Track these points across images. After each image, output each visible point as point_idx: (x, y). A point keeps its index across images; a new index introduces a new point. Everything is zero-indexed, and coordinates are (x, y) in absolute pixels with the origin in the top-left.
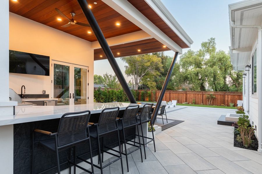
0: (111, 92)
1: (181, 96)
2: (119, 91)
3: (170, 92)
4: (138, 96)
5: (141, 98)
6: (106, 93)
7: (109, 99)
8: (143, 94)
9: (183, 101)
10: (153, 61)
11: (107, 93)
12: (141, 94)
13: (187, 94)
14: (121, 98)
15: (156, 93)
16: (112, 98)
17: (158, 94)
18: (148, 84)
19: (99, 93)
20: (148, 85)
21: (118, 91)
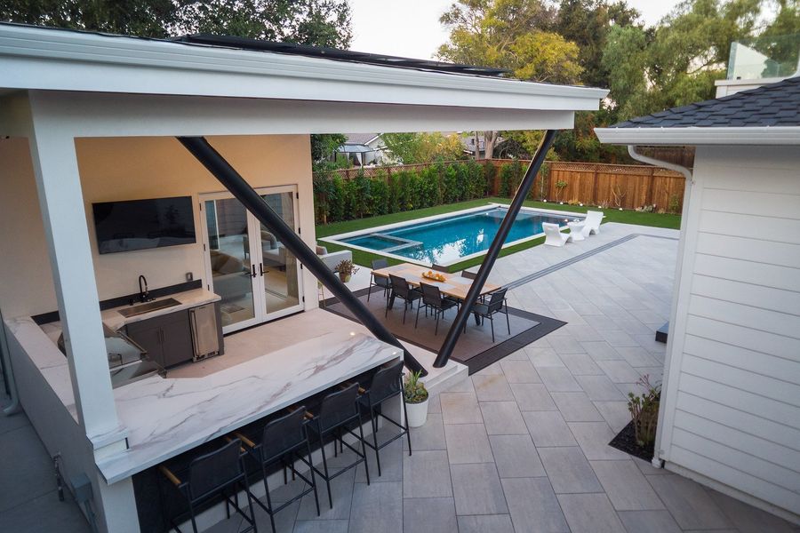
0: (398, 179)
1: (635, 184)
2: (427, 172)
3: (598, 168)
4: (493, 181)
5: (499, 186)
6: (382, 184)
7: (391, 203)
8: (508, 173)
9: (640, 200)
10: (545, 61)
11: (386, 184)
12: (499, 174)
13: (653, 177)
14: (432, 193)
15: (550, 171)
16: (401, 199)
17: (555, 173)
18: (524, 141)
19: (359, 187)
20: (524, 145)
21: (423, 172)
